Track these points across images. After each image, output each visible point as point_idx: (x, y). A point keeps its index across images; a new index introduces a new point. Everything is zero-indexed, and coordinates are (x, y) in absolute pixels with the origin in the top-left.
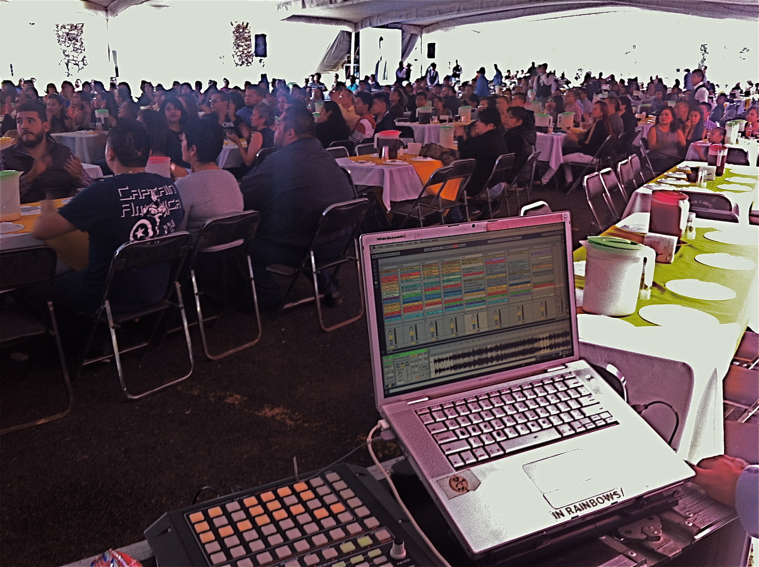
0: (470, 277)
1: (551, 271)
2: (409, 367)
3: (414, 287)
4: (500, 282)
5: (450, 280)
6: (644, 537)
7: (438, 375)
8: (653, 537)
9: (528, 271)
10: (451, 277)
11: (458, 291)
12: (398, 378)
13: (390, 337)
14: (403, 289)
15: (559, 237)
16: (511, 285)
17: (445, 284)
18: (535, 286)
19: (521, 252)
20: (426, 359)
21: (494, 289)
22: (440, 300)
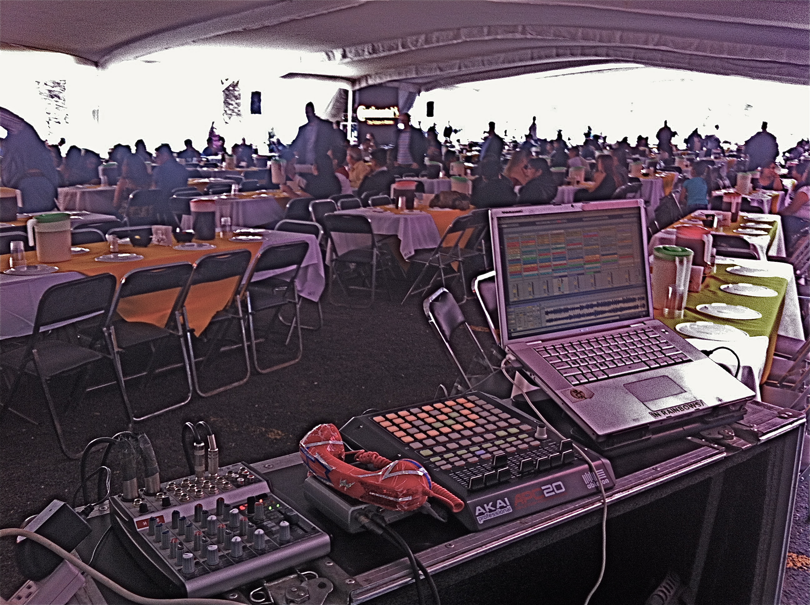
0: (571, 247)
1: (630, 246)
2: (526, 317)
3: (531, 252)
4: (594, 252)
5: (557, 248)
6: (721, 437)
7: (549, 324)
8: (727, 436)
9: (615, 245)
10: (558, 246)
11: (563, 257)
12: (518, 325)
13: (512, 291)
14: (524, 253)
15: (635, 219)
16: (603, 255)
17: (555, 251)
18: (622, 257)
19: (610, 229)
20: (538, 311)
21: (590, 257)
22: (549, 263)
